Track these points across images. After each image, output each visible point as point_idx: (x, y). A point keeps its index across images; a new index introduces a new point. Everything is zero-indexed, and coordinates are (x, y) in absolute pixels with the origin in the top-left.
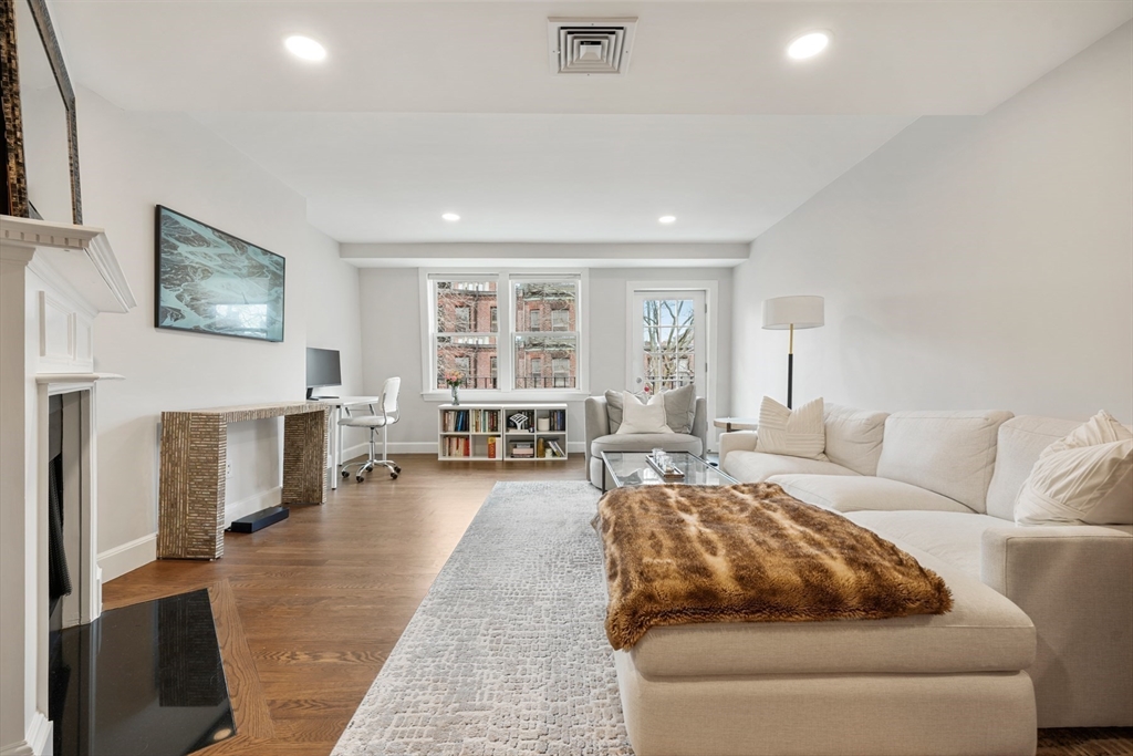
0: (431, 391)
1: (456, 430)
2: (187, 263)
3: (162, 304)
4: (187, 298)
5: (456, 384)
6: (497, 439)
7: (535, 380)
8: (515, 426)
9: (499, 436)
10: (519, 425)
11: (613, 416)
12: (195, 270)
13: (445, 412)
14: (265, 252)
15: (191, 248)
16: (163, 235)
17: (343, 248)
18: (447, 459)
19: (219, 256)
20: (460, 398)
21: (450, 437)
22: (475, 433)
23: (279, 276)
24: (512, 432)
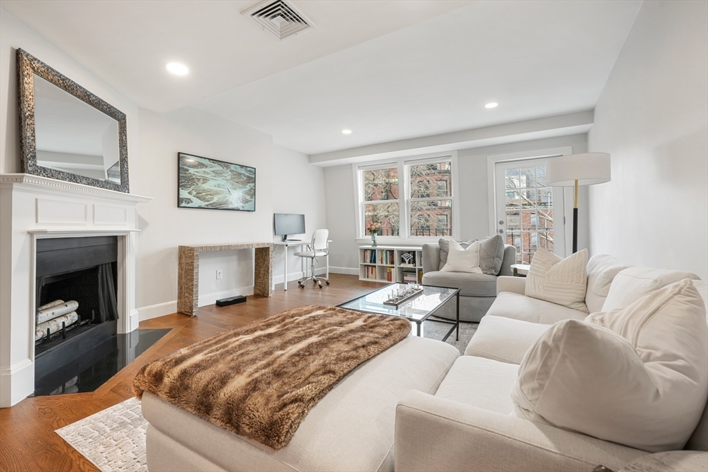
0: (361, 238)
1: (371, 262)
2: (194, 177)
3: (180, 197)
4: (194, 193)
5: (375, 231)
6: (392, 269)
7: (422, 230)
8: (405, 262)
9: (393, 267)
10: (407, 261)
11: (442, 258)
12: (199, 180)
13: (366, 250)
14: (242, 166)
15: (196, 170)
16: (181, 165)
17: (311, 157)
18: (366, 279)
19: (213, 172)
20: (377, 242)
21: (368, 266)
22: (381, 265)
23: (252, 178)
24: (403, 265)
